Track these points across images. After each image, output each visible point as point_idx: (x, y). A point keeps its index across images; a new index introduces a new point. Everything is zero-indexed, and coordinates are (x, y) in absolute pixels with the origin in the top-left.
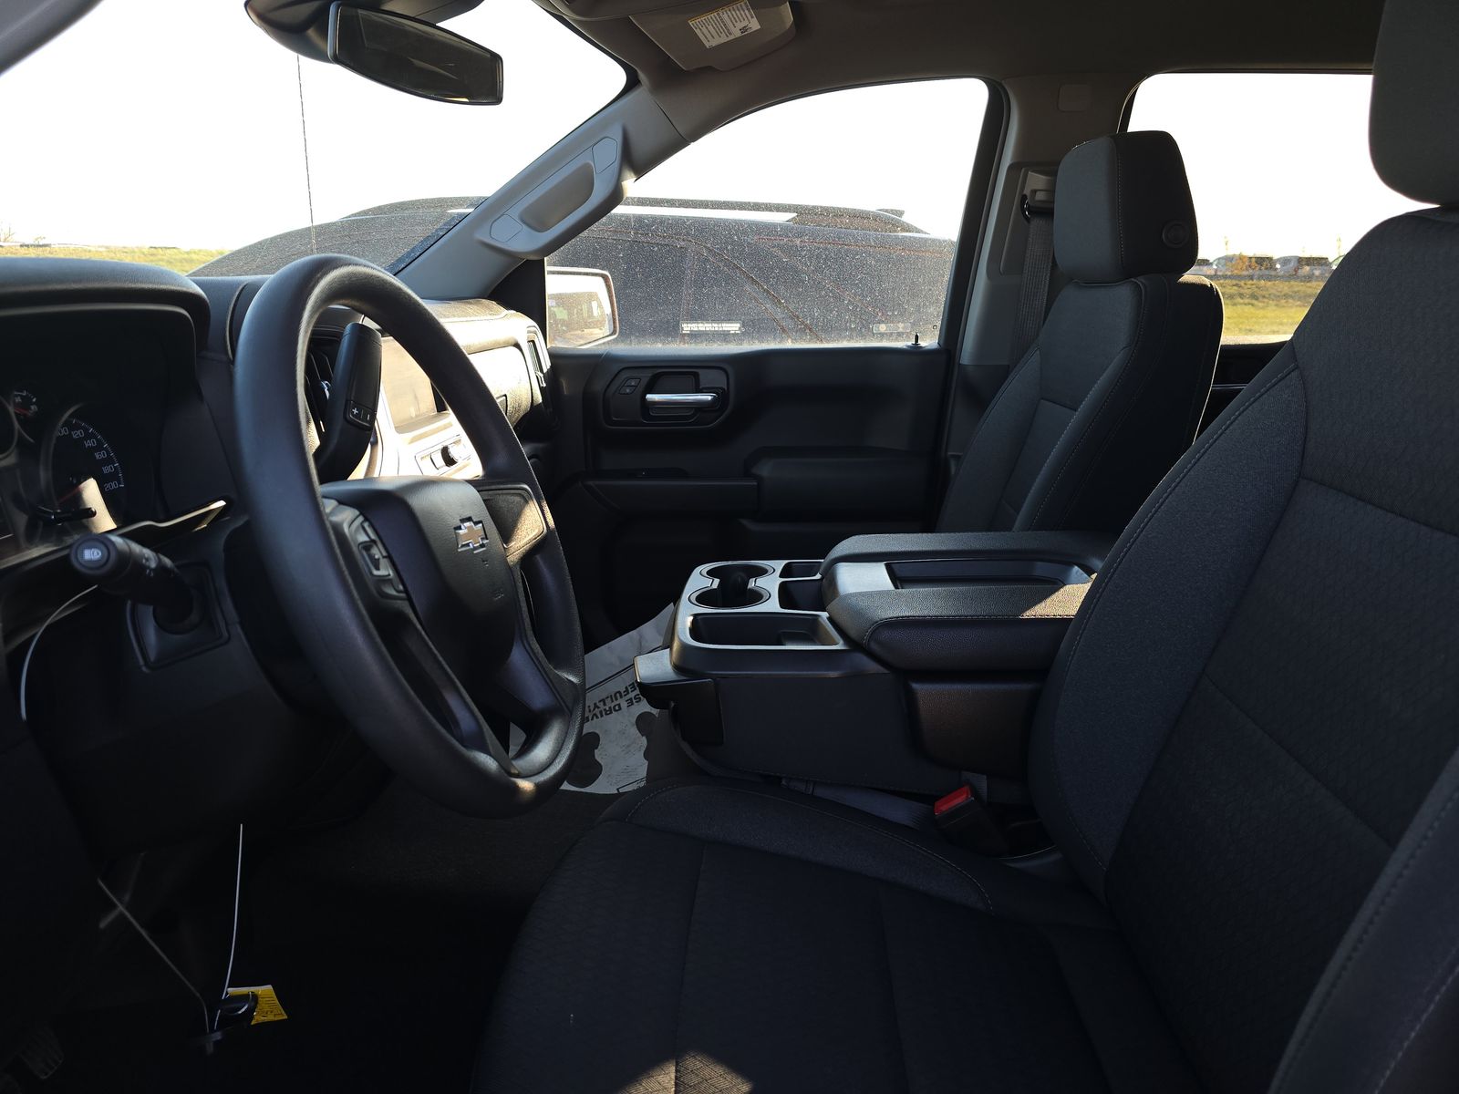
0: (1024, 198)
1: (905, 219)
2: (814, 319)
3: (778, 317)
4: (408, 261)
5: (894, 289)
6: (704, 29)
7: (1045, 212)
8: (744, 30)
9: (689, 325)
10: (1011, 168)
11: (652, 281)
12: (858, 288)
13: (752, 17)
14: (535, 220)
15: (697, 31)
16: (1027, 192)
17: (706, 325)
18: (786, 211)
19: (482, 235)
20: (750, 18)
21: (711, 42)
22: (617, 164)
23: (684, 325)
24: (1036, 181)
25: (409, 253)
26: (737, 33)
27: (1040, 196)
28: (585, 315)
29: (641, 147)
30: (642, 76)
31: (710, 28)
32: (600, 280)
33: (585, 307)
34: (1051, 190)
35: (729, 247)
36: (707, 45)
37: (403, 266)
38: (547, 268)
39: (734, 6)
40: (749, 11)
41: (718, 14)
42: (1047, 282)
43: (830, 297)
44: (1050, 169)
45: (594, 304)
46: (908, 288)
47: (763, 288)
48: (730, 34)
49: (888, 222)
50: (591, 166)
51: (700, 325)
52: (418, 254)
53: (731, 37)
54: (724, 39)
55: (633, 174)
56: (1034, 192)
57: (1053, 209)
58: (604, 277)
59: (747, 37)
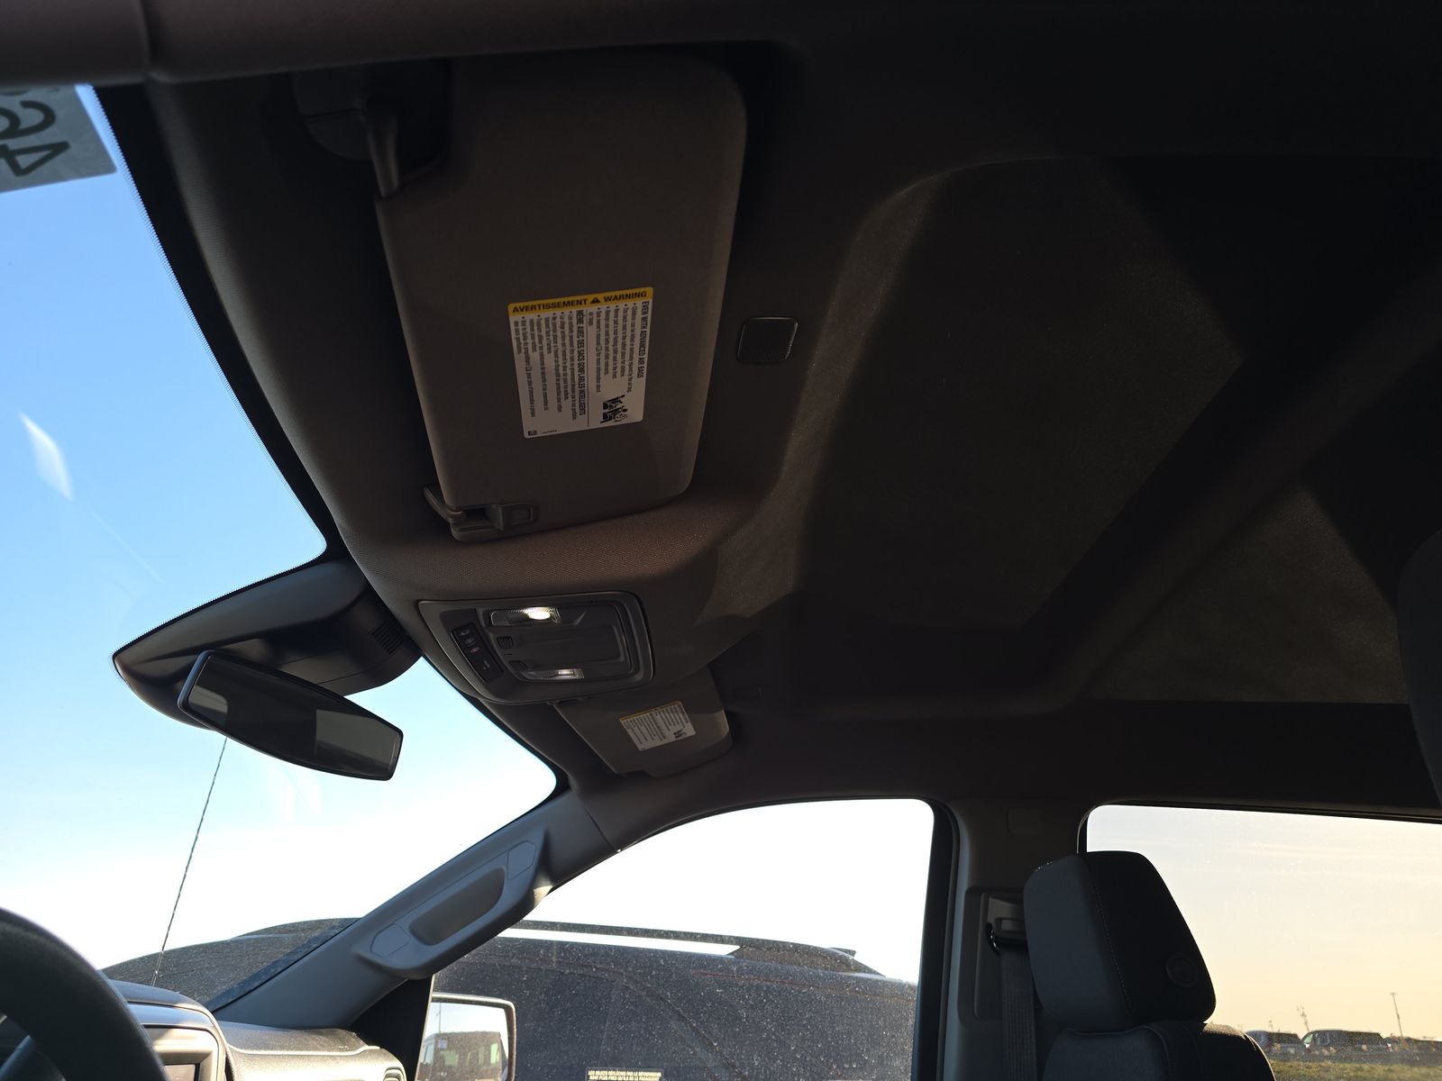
0: (988, 927)
1: (857, 958)
2: (753, 1069)
3: (710, 1064)
4: (265, 978)
5: (849, 1034)
6: (636, 729)
7: (1016, 944)
8: (678, 734)
9: (598, 1073)
10: (969, 892)
11: (557, 1012)
12: (807, 1030)
13: (687, 722)
14: (427, 932)
15: (629, 731)
16: (991, 920)
17: (618, 1073)
18: (728, 943)
19: (361, 950)
20: (684, 721)
21: (644, 744)
22: (532, 870)
23: (591, 1073)
24: (999, 909)
25: (268, 968)
26: (671, 738)
27: (1007, 925)
28: (481, 1062)
29: (562, 853)
30: (572, 781)
31: (643, 728)
32: (501, 1012)
33: (482, 1051)
34: (1019, 919)
35: (654, 973)
36: (640, 747)
37: (257, 984)
38: (433, 995)
39: (668, 708)
40: (683, 714)
41: (651, 715)
42: (1033, 1029)
43: (772, 1040)
44: (1014, 895)
45: (494, 1048)
46: (866, 1033)
47: (691, 1026)
48: (664, 737)
49: (839, 961)
50: (503, 871)
51: (611, 1073)
52: (280, 969)
53: (665, 741)
54: (657, 743)
55: (549, 882)
56: (999, 920)
57: (1026, 942)
58: (507, 1009)
59: (681, 743)
